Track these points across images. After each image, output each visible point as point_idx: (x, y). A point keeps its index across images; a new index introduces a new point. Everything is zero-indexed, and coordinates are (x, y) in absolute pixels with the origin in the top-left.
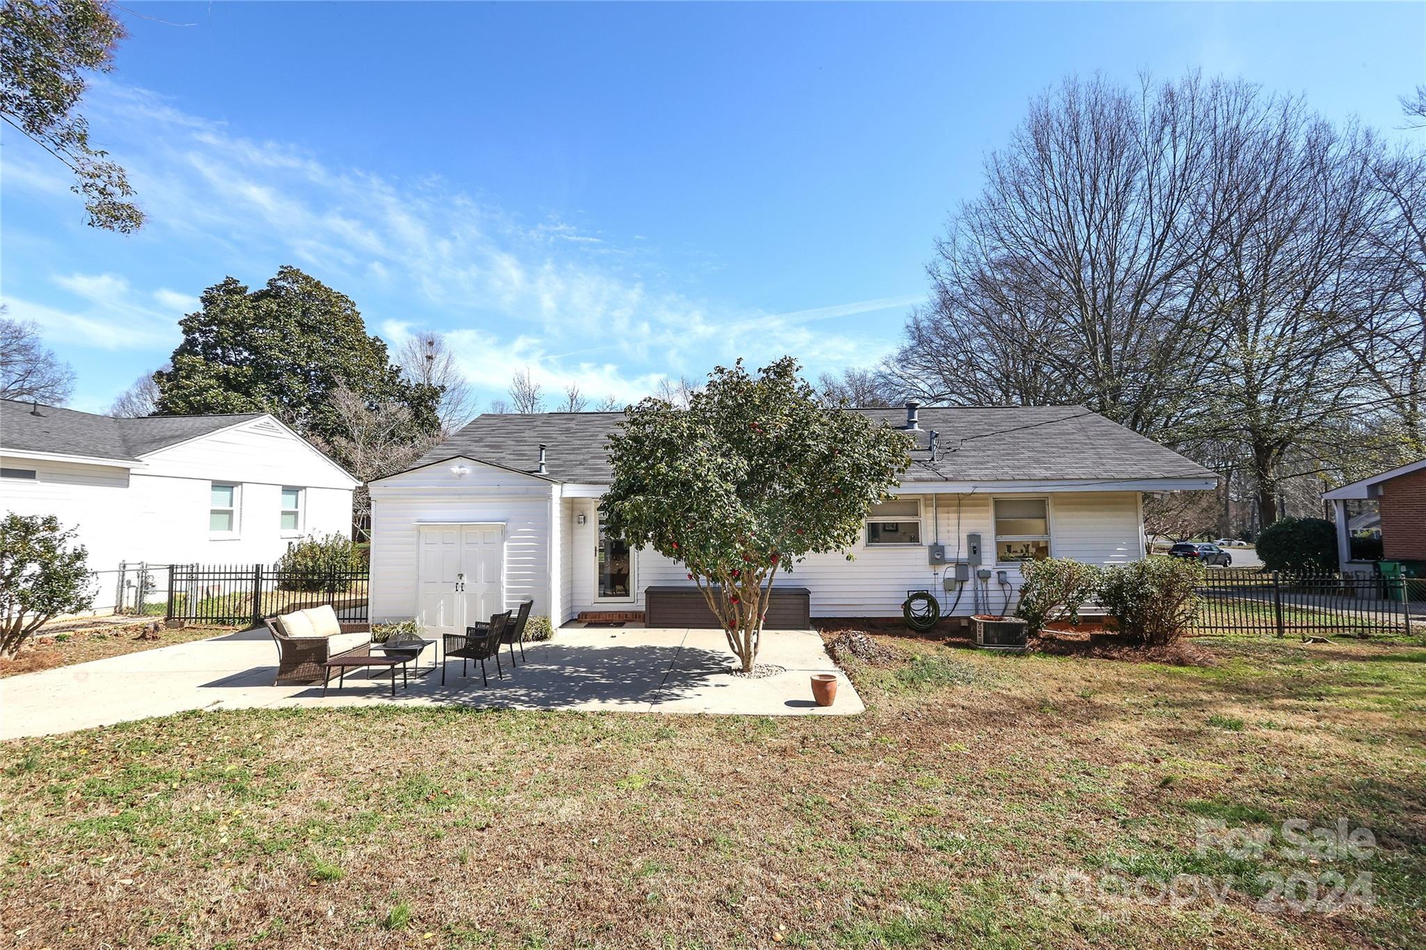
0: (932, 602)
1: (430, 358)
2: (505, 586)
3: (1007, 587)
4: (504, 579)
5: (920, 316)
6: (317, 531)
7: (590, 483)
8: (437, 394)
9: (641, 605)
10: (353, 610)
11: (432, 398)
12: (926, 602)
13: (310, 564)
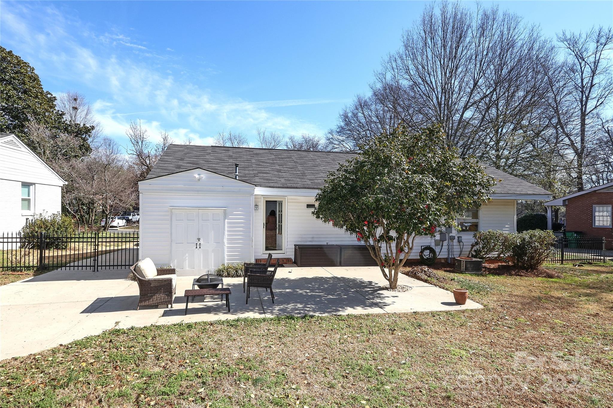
0: (432, 251)
1: (75, 108)
2: (226, 245)
3: (461, 244)
4: (226, 241)
5: (348, 111)
6: (45, 211)
7: (270, 187)
8: (89, 130)
9: (291, 255)
10: (85, 261)
11: (86, 133)
12: (428, 251)
13: (44, 232)
